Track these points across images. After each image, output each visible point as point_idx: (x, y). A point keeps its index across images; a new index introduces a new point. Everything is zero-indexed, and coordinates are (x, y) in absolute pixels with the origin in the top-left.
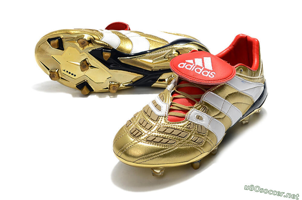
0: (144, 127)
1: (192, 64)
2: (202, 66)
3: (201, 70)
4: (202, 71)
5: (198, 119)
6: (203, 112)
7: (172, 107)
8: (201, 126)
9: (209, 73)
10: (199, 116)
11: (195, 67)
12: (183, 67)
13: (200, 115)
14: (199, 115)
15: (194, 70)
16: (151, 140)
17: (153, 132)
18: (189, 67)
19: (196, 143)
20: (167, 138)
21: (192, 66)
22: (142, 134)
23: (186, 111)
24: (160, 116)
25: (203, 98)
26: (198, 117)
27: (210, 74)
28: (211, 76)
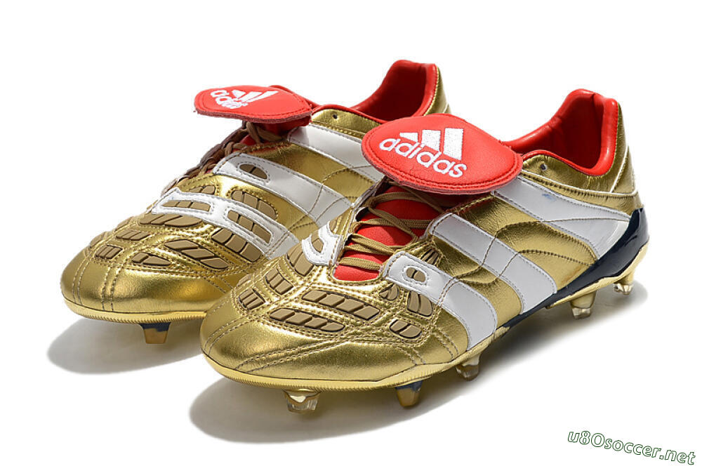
0: (273, 288)
1: (412, 143)
2: (437, 148)
3: (433, 158)
4: (435, 162)
5: (412, 277)
6: (426, 261)
7: (351, 247)
8: (419, 295)
9: (450, 165)
10: (416, 271)
11: (419, 149)
12: (389, 149)
13: (420, 269)
14: (416, 268)
15: (416, 156)
16: (280, 317)
17: (291, 301)
18: (404, 149)
19: (401, 335)
20: (323, 318)
21: (411, 148)
22: (265, 302)
23: (383, 257)
24: (318, 266)
25: (432, 229)
26: (413, 274)
27: (452, 168)
28: (455, 173)
